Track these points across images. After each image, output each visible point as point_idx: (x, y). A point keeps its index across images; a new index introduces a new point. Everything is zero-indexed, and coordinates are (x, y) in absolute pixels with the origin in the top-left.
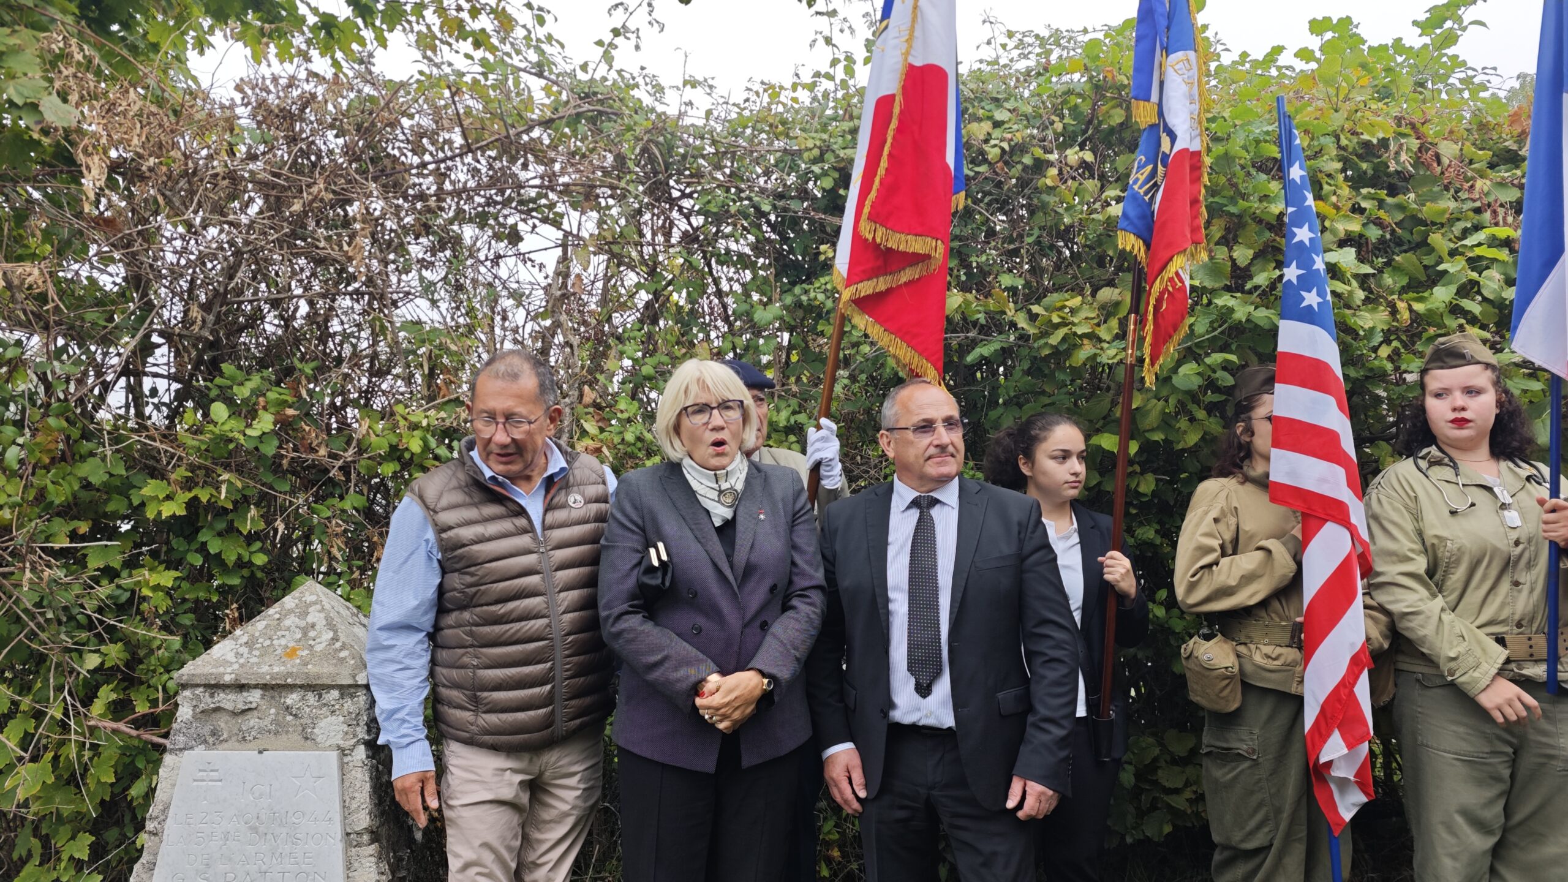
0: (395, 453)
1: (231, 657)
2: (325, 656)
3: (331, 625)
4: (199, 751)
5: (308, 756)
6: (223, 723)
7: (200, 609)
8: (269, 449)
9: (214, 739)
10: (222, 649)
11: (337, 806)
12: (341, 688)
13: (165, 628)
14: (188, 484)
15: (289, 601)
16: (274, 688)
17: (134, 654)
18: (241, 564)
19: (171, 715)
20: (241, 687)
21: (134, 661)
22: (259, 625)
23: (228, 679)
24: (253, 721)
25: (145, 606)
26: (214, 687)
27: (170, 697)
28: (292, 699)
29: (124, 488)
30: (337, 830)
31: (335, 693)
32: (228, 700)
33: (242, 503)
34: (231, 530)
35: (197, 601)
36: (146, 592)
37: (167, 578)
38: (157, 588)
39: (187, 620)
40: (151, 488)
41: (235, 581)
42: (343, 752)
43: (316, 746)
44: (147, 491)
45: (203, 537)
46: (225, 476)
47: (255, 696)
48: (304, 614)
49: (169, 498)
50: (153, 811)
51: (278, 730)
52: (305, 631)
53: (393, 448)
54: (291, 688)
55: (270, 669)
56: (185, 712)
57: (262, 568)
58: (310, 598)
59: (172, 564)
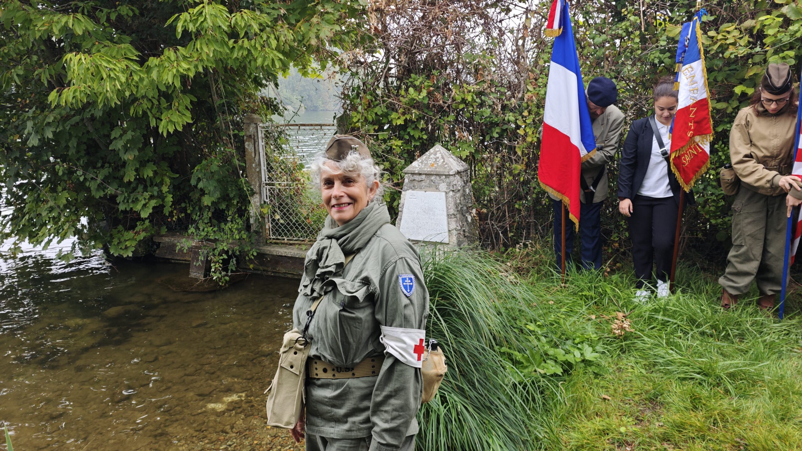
0: (464, 101)
1: (417, 166)
2: (441, 166)
3: (443, 158)
4: (410, 191)
5: (437, 193)
6: (416, 183)
7: (408, 152)
8: (426, 102)
9: (414, 188)
10: (415, 164)
11: (445, 207)
12: (445, 175)
13: (399, 158)
14: (404, 114)
15: (432, 150)
16: (428, 175)
17: (392, 165)
18: (420, 138)
19: (403, 183)
20: (420, 174)
21: (392, 167)
22: (424, 157)
23: (416, 172)
24: (423, 183)
25: (394, 151)
26: (413, 174)
27: (402, 178)
28: (433, 178)
29: (386, 115)
30: (445, 213)
31: (444, 177)
32: (417, 178)
33: (419, 119)
34: (416, 128)
35: (408, 150)
36: (394, 147)
37: (399, 143)
38: (397, 146)
39: (406, 155)
40: (394, 115)
41: (418, 144)
42: (446, 193)
43: (439, 191)
44: (393, 116)
45: (409, 130)
46: (414, 111)
47: (423, 177)
48: (435, 154)
49: (399, 118)
50: (400, 206)
51: (430, 186)
52: (436, 159)
53: (463, 99)
54: (433, 175)
55: (427, 169)
56: (406, 180)
57: (426, 140)
58: (437, 150)
59: (400, 138)
